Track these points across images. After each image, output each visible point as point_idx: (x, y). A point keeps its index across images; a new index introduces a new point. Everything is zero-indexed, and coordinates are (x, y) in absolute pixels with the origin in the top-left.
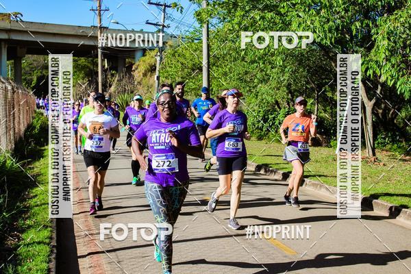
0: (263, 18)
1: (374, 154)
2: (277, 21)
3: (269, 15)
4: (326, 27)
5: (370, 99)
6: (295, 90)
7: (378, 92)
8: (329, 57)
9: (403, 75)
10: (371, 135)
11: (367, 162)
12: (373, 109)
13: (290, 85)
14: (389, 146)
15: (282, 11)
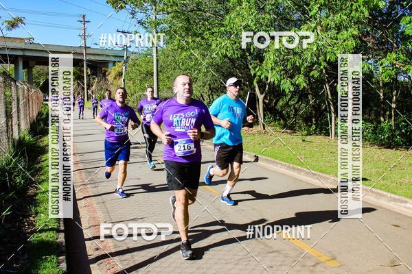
0: (194, 41)
1: (264, 129)
2: (203, 43)
3: (198, 39)
4: (234, 47)
5: (262, 93)
6: (214, 88)
7: (267, 89)
8: (235, 67)
9: (284, 78)
10: (262, 117)
11: (260, 134)
12: (263, 101)
13: (209, 84)
14: (273, 123)
15: (206, 37)
